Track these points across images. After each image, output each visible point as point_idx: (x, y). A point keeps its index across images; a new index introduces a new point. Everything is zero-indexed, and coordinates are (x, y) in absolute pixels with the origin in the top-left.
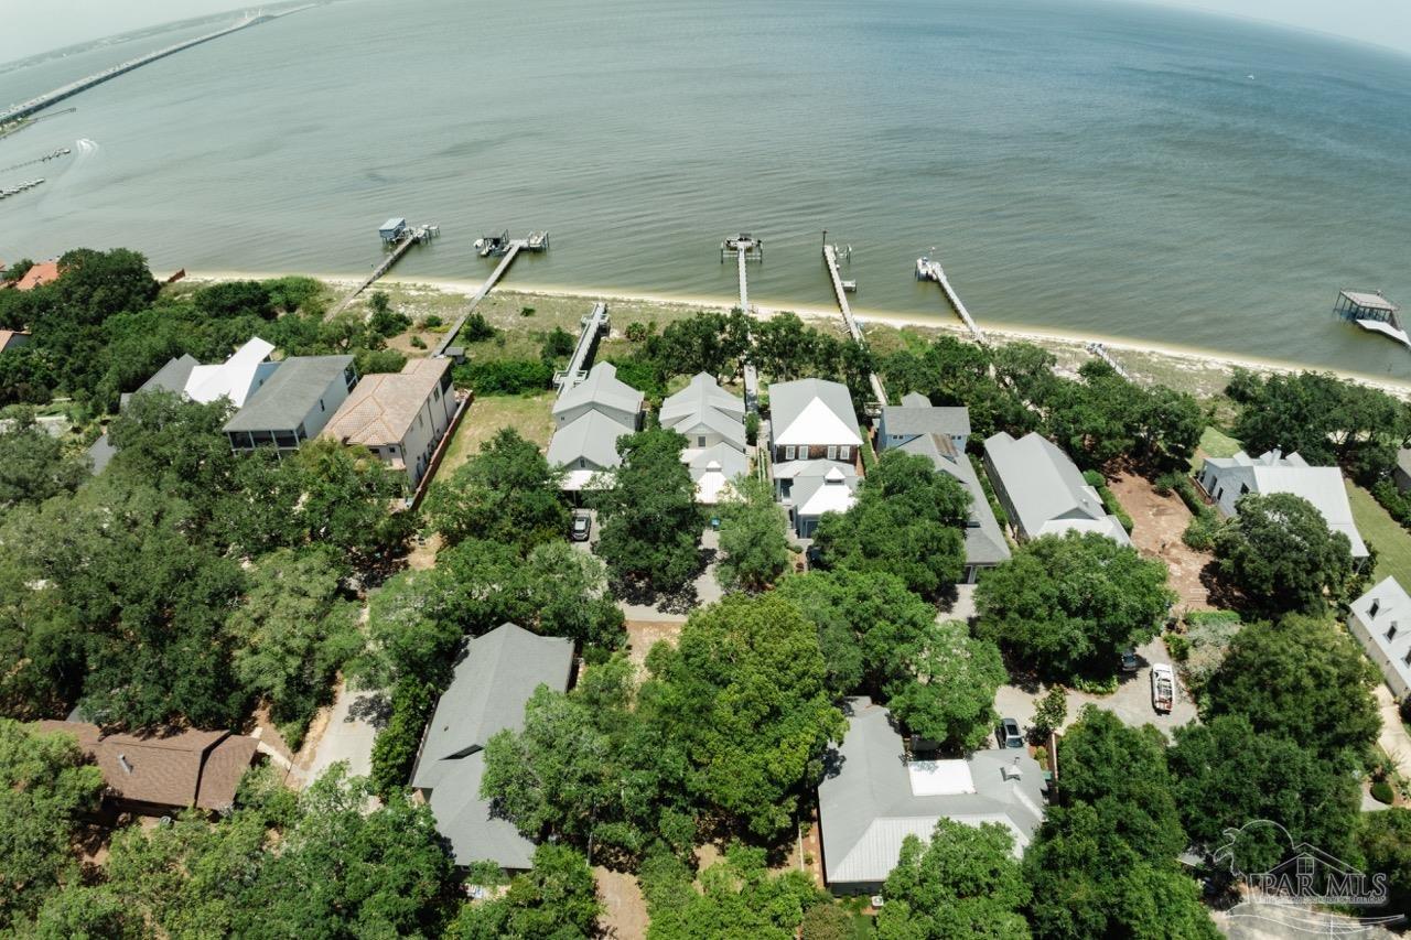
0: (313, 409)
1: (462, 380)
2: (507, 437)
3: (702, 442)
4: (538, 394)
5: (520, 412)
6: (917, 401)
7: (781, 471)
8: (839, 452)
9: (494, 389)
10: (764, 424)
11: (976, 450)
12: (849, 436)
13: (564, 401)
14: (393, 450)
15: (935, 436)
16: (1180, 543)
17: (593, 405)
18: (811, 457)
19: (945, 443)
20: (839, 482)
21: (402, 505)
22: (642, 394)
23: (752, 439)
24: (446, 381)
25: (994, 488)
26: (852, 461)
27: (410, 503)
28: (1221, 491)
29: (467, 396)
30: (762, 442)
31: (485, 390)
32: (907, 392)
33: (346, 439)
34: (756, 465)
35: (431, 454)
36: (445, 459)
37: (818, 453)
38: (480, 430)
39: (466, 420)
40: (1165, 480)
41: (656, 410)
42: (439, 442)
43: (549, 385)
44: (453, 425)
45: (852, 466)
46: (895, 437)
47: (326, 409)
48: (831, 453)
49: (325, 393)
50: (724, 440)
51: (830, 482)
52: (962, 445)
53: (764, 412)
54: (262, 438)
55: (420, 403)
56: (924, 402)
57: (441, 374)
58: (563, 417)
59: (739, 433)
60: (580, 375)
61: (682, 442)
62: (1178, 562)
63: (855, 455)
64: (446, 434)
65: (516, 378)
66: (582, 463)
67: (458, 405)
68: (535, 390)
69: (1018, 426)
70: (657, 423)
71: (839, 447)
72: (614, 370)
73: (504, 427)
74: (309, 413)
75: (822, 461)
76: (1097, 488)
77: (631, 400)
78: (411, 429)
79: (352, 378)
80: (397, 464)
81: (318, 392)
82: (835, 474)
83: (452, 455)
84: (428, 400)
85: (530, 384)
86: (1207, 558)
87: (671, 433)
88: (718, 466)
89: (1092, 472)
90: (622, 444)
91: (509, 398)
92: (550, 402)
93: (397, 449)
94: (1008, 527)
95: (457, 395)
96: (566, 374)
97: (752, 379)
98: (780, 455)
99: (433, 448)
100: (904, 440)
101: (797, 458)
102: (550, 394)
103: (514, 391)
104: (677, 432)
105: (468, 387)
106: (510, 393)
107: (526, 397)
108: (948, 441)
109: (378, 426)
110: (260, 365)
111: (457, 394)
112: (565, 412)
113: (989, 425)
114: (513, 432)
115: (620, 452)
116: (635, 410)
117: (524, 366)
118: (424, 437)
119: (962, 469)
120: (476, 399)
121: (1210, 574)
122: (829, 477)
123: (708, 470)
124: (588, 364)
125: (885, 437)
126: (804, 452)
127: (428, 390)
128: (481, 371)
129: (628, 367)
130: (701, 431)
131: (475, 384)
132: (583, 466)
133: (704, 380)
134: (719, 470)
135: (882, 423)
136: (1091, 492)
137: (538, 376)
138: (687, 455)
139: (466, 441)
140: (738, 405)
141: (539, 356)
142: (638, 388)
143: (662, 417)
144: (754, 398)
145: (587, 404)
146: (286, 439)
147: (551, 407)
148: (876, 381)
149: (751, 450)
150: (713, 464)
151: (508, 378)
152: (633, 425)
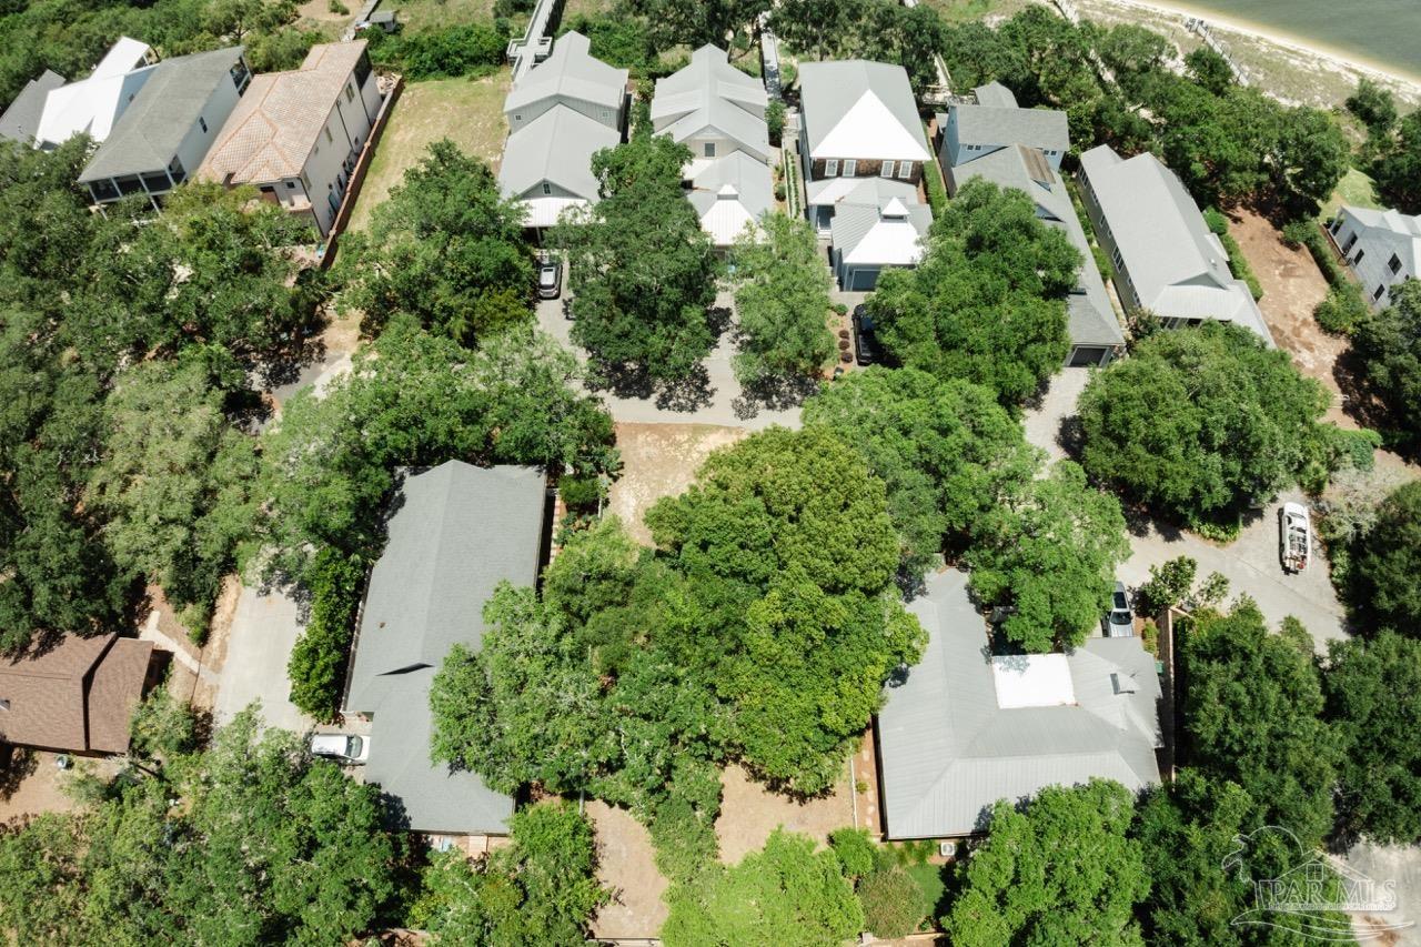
0: (191, 132)
1: (389, 61)
2: (444, 153)
3: (710, 150)
4: (488, 74)
5: (464, 101)
6: (997, 96)
7: (821, 193)
8: (897, 168)
9: (430, 70)
10: (791, 115)
11: (1070, 165)
12: (910, 147)
13: (524, 84)
14: (291, 185)
15: (1023, 149)
16: (1311, 319)
17: (559, 99)
18: (859, 174)
19: (1034, 159)
20: (900, 218)
21: (310, 255)
22: (626, 72)
23: (775, 139)
24: (363, 71)
25: (1094, 221)
26: (913, 181)
27: (322, 253)
28: (1361, 254)
29: (395, 83)
30: (788, 141)
31: (418, 73)
32: (981, 81)
33: (230, 176)
34: (782, 176)
35: (348, 174)
36: (367, 180)
37: (869, 170)
38: (411, 134)
39: (393, 120)
40: (1294, 229)
41: (647, 98)
42: (358, 155)
43: (501, 59)
44: (377, 129)
45: (913, 187)
46: (970, 147)
47: (207, 129)
48: (887, 170)
49: (205, 108)
50: (740, 147)
51: (887, 218)
52: (1055, 162)
53: (790, 95)
54: (129, 184)
55: (324, 111)
56: (1007, 97)
57: (354, 64)
58: (519, 116)
59: (758, 133)
60: (543, 42)
61: (682, 154)
62: (1310, 347)
63: (919, 175)
64: (367, 144)
65: (458, 54)
66: (546, 188)
67: (383, 98)
68: (484, 67)
69: (1125, 141)
70: (645, 121)
71: (898, 163)
72: (584, 42)
73: (436, 135)
74: (184, 141)
75: (874, 180)
76: (1219, 234)
77: (610, 84)
78: (315, 150)
79: (241, 79)
80: (301, 203)
81: (194, 109)
82: (894, 208)
83: (376, 172)
84: (338, 104)
85: (475, 60)
86: (1343, 345)
87: (666, 144)
88: (734, 192)
89: (1210, 211)
90: (600, 163)
91: (451, 82)
92: (505, 85)
93: (298, 184)
94: (1110, 282)
95: (380, 84)
96: (524, 44)
97: (773, 49)
98: (817, 171)
99: (348, 167)
100: (982, 152)
101: (840, 174)
102: (505, 72)
103: (457, 72)
104: (676, 140)
105: (396, 70)
106: (451, 74)
107: (473, 79)
108: (1041, 157)
109: (269, 153)
110: (127, 78)
111: (381, 81)
112: (520, 109)
113: (1087, 133)
114: (449, 146)
115: (598, 175)
116: (616, 102)
117: (469, 34)
118: (339, 152)
119: (1056, 199)
120: (408, 86)
121: (1351, 368)
122: (886, 212)
123: (720, 197)
124: (552, 29)
125: (956, 147)
126: (849, 168)
127: (336, 90)
128: (413, 47)
129: (606, 28)
130: (710, 137)
131: (405, 65)
132: (547, 191)
133: (710, 50)
134: (735, 197)
135: (951, 122)
136: (1213, 240)
137: (487, 47)
138: (689, 171)
139: (394, 150)
140: (758, 94)
141: (492, 14)
142: (620, 62)
143: (656, 111)
144: (775, 74)
145: (551, 98)
146: (157, 181)
147: (501, 94)
148: (939, 63)
149: (774, 154)
150: (728, 190)
151: (447, 55)
152: (615, 123)
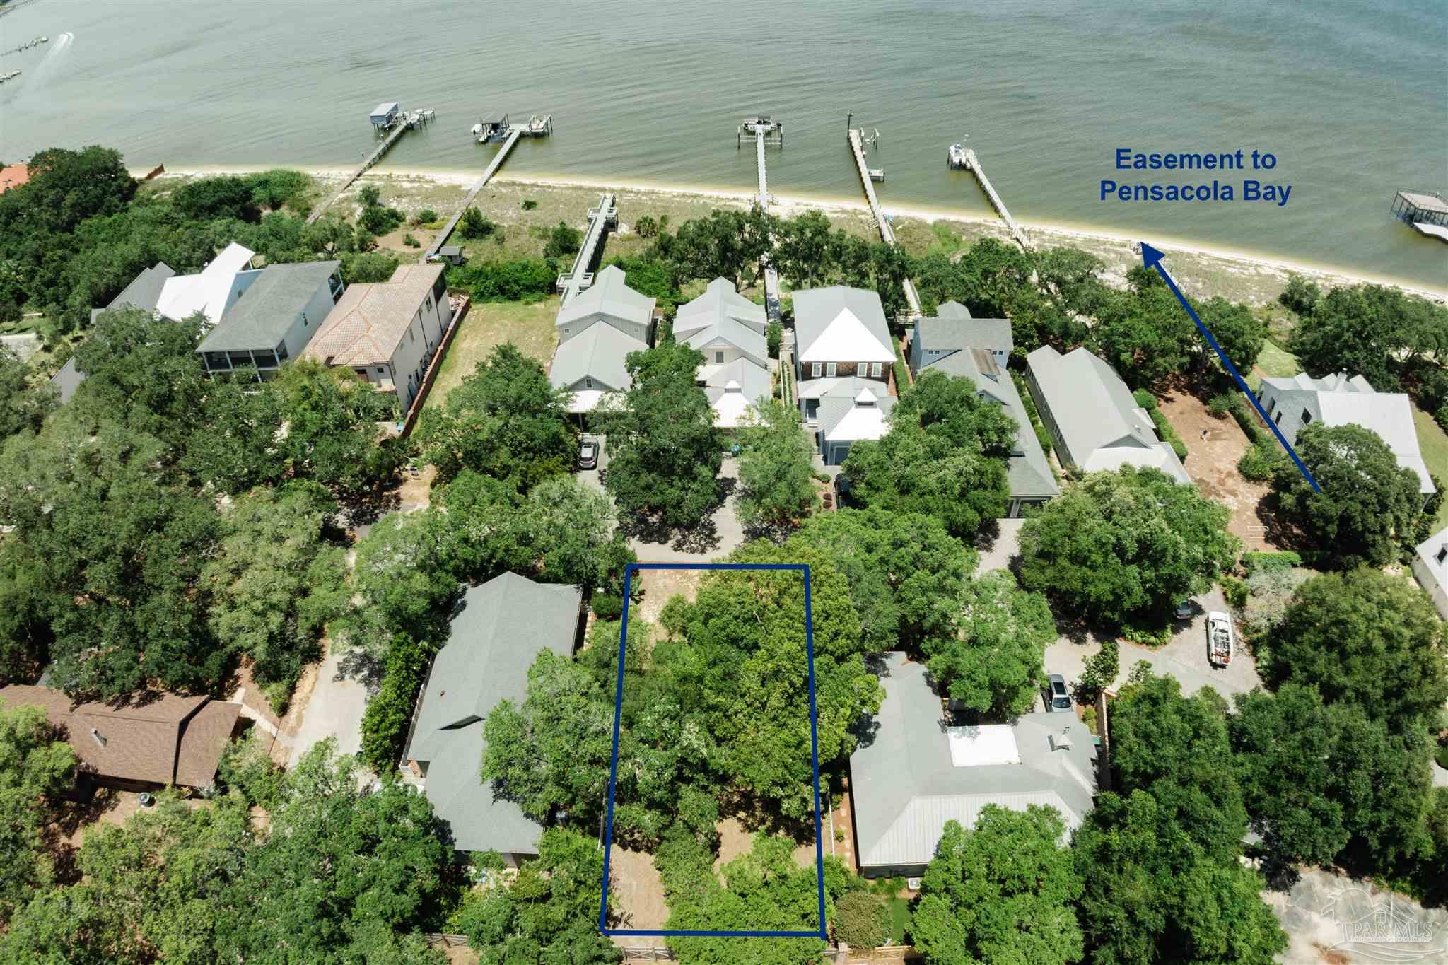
0: (294, 325)
1: (457, 285)
2: (506, 353)
3: (720, 357)
4: (540, 300)
5: (521, 320)
6: (954, 311)
7: (807, 390)
8: (870, 369)
9: (492, 294)
10: (787, 334)
11: (1018, 365)
12: (880, 351)
13: (570, 306)
14: (381, 370)
15: (974, 351)
16: (1236, 472)
17: (600, 317)
18: (839, 375)
19: (985, 359)
20: (871, 404)
21: (393, 429)
22: (654, 300)
23: (774, 352)
24: (440, 288)
25: (1038, 408)
26: (885, 379)
27: (402, 427)
28: (1280, 415)
29: (463, 303)
30: (785, 355)
31: (482, 297)
32: (943, 300)
33: (330, 359)
34: (778, 381)
35: (424, 370)
36: (439, 376)
37: (847, 371)
38: (476, 343)
39: (462, 332)
40: (1219, 401)
41: (669, 318)
42: (432, 356)
43: (552, 289)
44: (448, 337)
45: (884, 384)
46: (931, 352)
47: (309, 324)
48: (862, 371)
49: (308, 305)
50: (744, 355)
51: (860, 404)
52: (1004, 360)
53: (787, 320)
54: (240, 358)
55: (410, 316)
56: (964, 312)
57: (433, 282)
58: (567, 329)
59: (760, 347)
60: (586, 277)
61: (698, 358)
62: (1234, 493)
63: (888, 373)
64: (440, 348)
65: (516, 282)
66: (588, 383)
67: (453, 313)
68: (537, 295)
69: (1064, 340)
70: (669, 336)
71: (870, 364)
72: (622, 274)
73: (502, 341)
74: (290, 329)
75: (851, 379)
76: (1148, 410)
77: (642, 308)
78: (401, 345)
79: (338, 286)
80: (387, 385)
81: (299, 305)
82: (866, 396)
83: (446, 371)
84: (420, 311)
85: (530, 289)
86: (1265, 489)
87: (685, 349)
88: (738, 386)
89: (1142, 392)
90: (633, 362)
91: (510, 304)
92: (554, 309)
93: (386, 369)
94: (1052, 453)
95: (452, 302)
96: (571, 277)
97: (774, 283)
98: (805, 372)
99: (425, 364)
100: (941, 355)
101: (824, 375)
102: (554, 299)
103: (515, 297)
104: (693, 348)
105: (464, 293)
106: (510, 299)
107: (528, 303)
108: (989, 357)
109: (364, 343)
110: (237, 275)
111: (452, 301)
112: (571, 323)
113: (1032, 337)
114: (512, 348)
115: (630, 370)
116: (646, 321)
117: (525, 267)
118: (418, 351)
119: (1004, 388)
120: (473, 306)
121: (1268, 507)
122: (859, 399)
123: (727, 391)
124: (594, 266)
125: (920, 352)
126: (832, 370)
127: (419, 300)
128: (479, 274)
129: (638, 268)
130: (719, 346)
131: (472, 289)
132: (589, 386)
133: (721, 283)
134: (739, 391)
135: (916, 334)
136: (1142, 415)
137: (541, 279)
138: (703, 373)
139: (461, 354)
140: (758, 315)
141: (542, 255)
142: (649, 293)
143: (677, 328)
144: (776, 304)
145: (592, 316)
146: (265, 359)
147: (553, 315)
148: (907, 286)
149: (774, 364)
150: (733, 384)
151: (507, 283)
152: (644, 336)
